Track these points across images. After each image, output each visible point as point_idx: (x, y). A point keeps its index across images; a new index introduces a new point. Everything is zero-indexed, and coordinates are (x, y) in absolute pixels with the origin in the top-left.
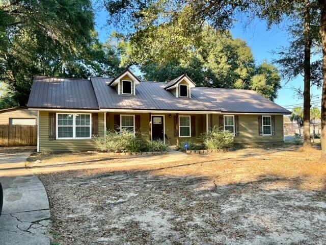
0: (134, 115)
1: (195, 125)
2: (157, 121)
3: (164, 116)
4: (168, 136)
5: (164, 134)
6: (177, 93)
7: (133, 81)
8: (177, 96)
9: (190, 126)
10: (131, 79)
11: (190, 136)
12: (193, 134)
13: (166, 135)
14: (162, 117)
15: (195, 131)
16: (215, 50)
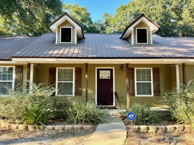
0: (74, 69)
1: (159, 80)
2: (105, 75)
3: (113, 68)
4: (120, 95)
5: (114, 91)
6: (134, 39)
7: (74, 27)
8: (133, 44)
9: (152, 82)
10: (72, 26)
11: (152, 95)
12: (157, 92)
13: (116, 93)
14: (111, 70)
15: (159, 88)
16: (190, 6)
